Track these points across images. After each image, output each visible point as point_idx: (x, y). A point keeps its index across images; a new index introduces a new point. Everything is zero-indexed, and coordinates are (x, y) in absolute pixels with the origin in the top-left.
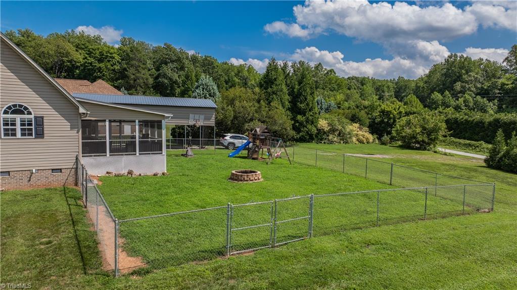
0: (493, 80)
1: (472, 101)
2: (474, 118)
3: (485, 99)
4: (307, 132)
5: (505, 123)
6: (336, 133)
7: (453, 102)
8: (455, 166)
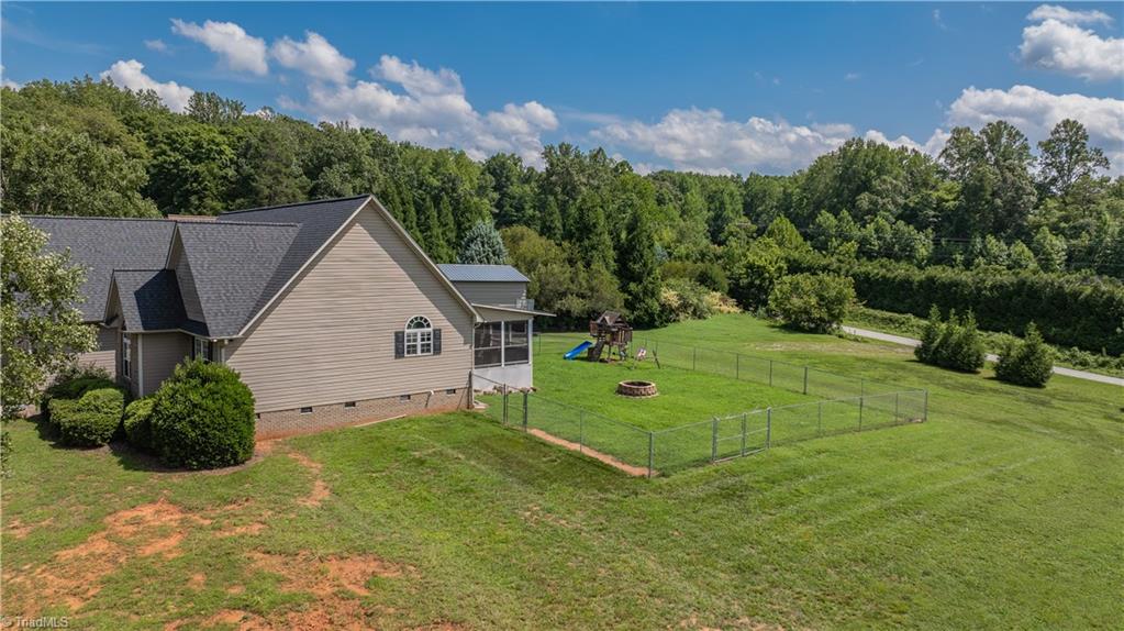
0: (924, 191)
1: (889, 229)
2: (896, 273)
3: (911, 227)
4: (646, 311)
5: (943, 284)
6: (690, 310)
7: (856, 232)
8: (874, 361)
